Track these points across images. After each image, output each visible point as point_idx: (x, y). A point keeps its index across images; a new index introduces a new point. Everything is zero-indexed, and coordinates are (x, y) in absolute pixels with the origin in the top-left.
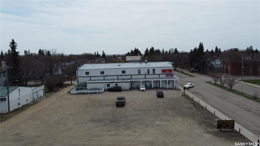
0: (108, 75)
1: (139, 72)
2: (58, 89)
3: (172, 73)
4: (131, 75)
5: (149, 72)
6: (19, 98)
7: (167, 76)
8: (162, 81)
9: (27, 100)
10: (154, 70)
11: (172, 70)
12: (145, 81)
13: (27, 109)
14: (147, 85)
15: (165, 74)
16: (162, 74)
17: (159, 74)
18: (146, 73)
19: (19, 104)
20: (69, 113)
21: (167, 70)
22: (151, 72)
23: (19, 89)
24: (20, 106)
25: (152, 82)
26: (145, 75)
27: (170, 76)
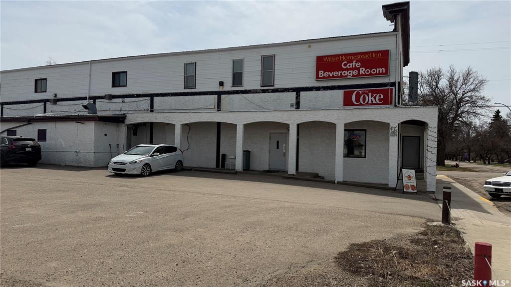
0: (59, 97)
1: (190, 79)
7: (348, 102)
10: (268, 63)
14: (224, 156)
15: (339, 88)
16: (318, 89)
17: (298, 90)
21: (350, 57)
22: (252, 80)
26: (219, 94)
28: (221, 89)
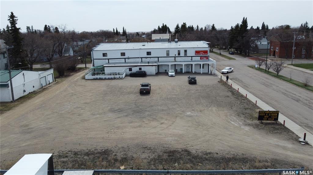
0: (130, 57)
1: (168, 54)
2: (70, 73)
3: (208, 55)
4: (158, 57)
5: (179, 54)
6: (24, 84)
7: (201, 59)
8: (195, 65)
9: (34, 87)
10: (186, 51)
11: (207, 51)
12: (175, 65)
13: (34, 97)
14: (177, 70)
15: (199, 56)
16: (196, 56)
17: (192, 57)
18: (175, 55)
19: (24, 91)
20: (84, 102)
21: (201, 51)
22: (182, 54)
23: (23, 74)
24: (26, 93)
25: (183, 65)
27: (204, 58)
28: (175, 56)
